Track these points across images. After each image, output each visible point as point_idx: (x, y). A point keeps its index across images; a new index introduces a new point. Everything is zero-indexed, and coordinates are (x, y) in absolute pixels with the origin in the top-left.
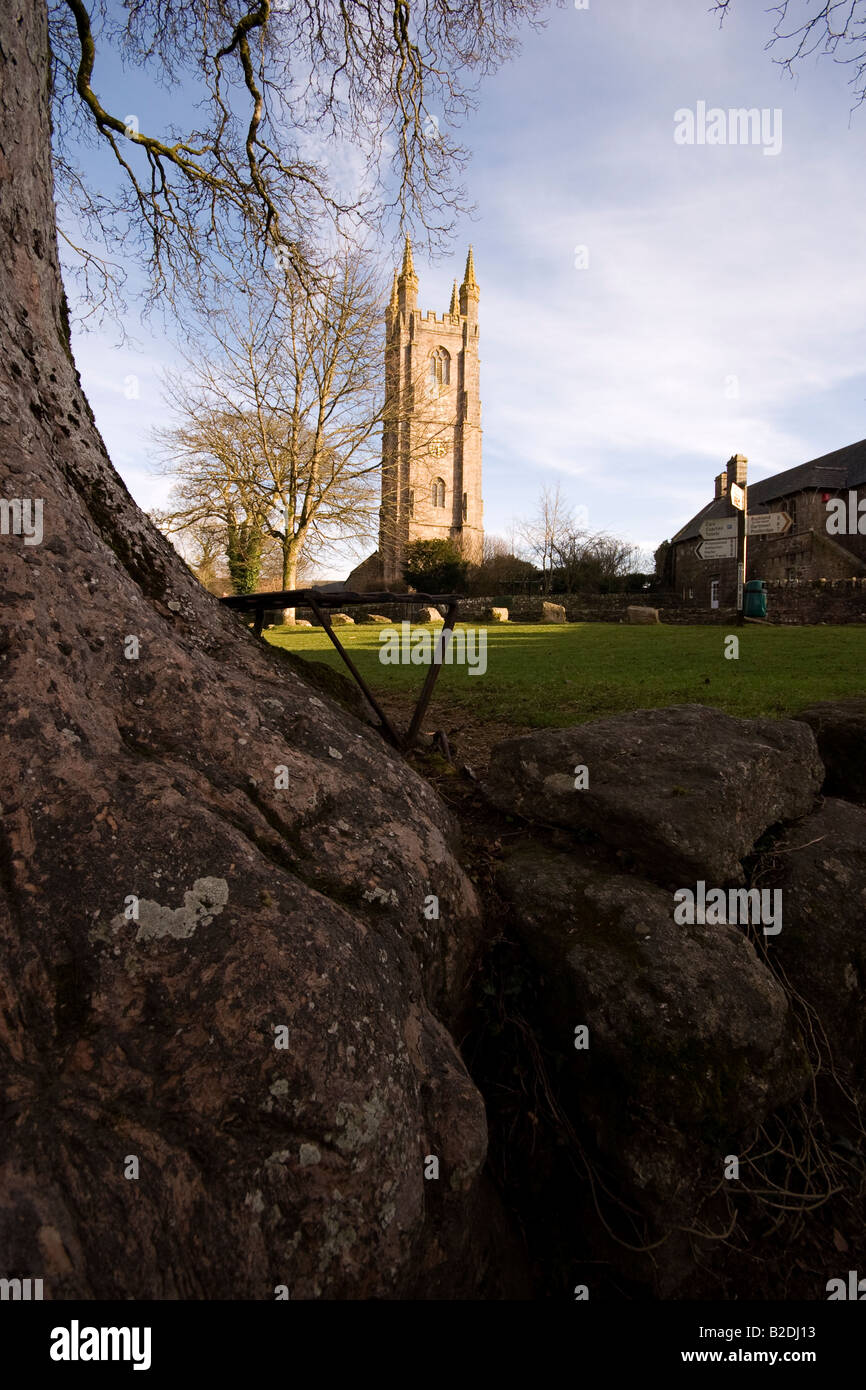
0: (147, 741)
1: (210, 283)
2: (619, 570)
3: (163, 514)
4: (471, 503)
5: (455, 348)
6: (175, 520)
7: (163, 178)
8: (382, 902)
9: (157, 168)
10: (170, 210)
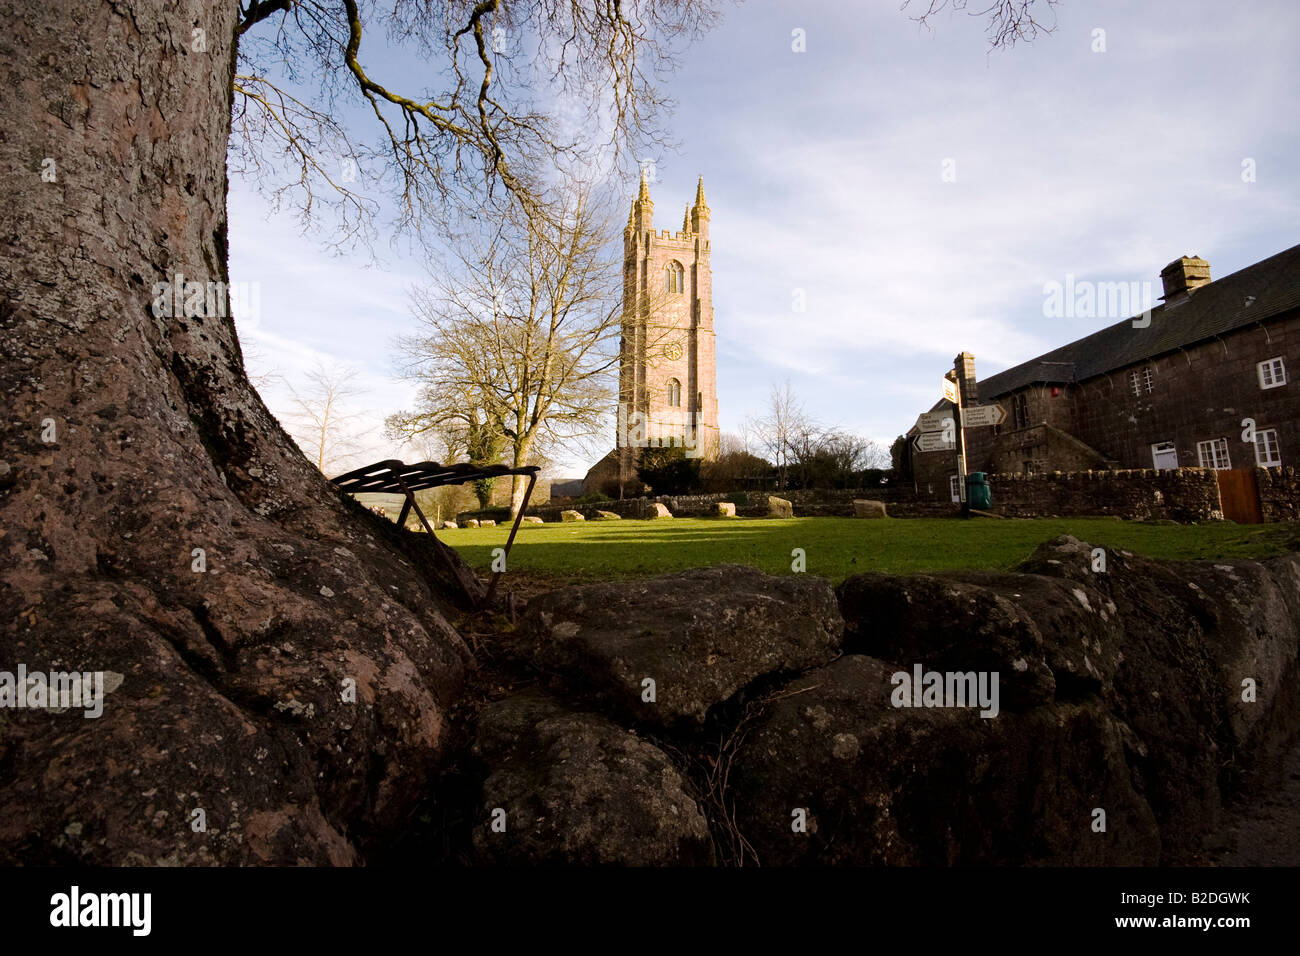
0: (122, 567)
1: (454, 212)
2: (855, 465)
3: (409, 415)
4: (705, 402)
5: (688, 261)
6: (421, 421)
7: (417, 129)
8: (294, 713)
9: (411, 122)
10: (422, 154)
